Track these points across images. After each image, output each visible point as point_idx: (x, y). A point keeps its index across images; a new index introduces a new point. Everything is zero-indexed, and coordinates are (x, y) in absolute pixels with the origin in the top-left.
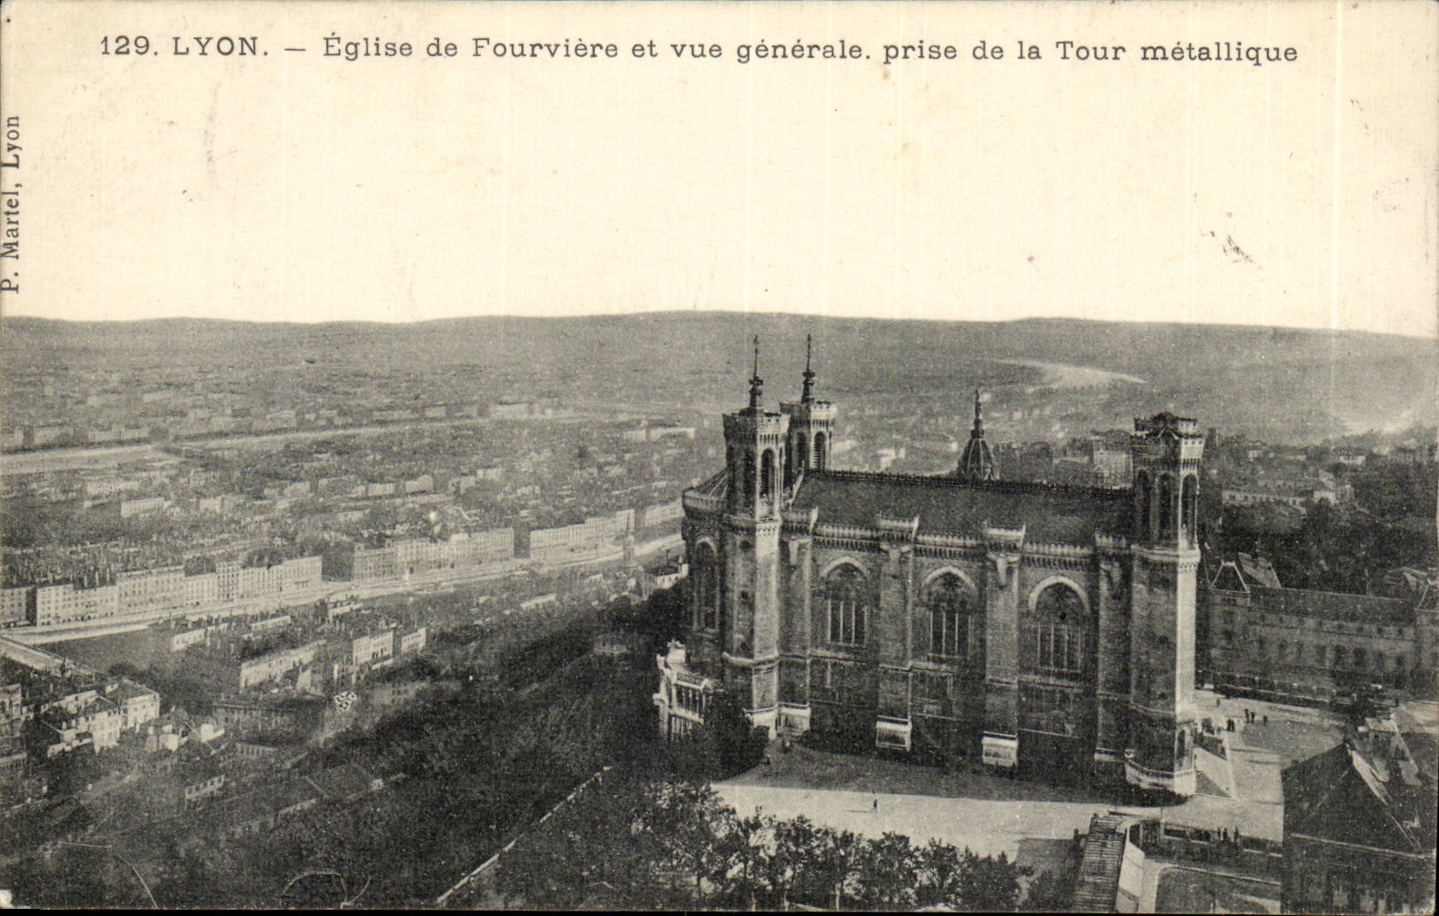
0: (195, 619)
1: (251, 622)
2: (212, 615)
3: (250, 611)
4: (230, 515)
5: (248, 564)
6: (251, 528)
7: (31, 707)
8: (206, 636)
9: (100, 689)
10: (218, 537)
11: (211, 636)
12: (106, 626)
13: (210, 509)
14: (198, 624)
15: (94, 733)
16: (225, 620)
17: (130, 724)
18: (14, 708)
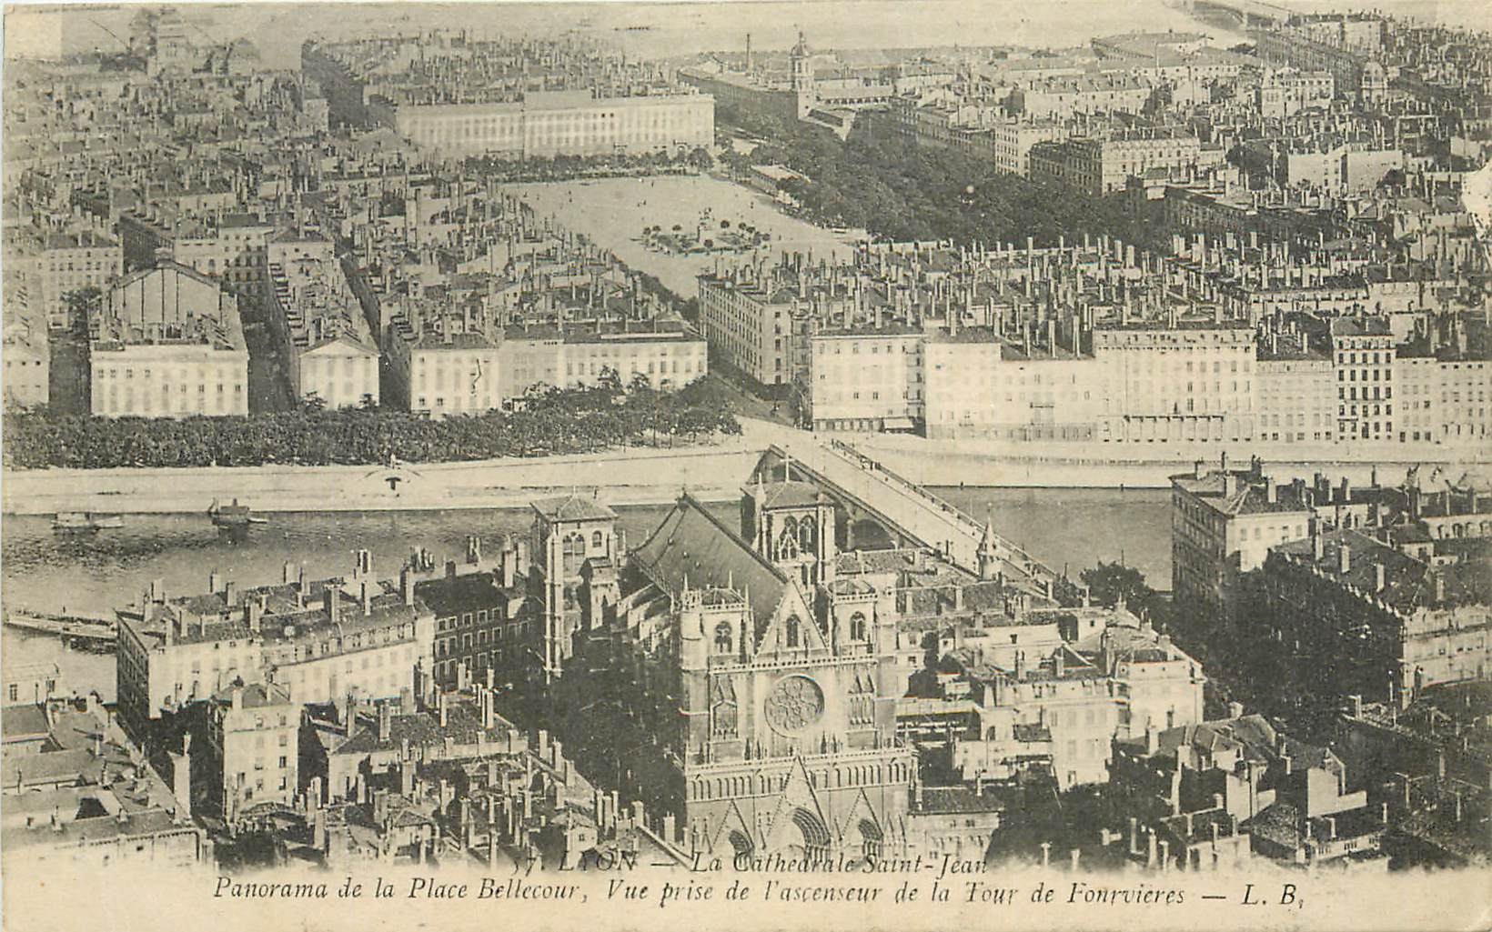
0: (1283, 477)
1: (1429, 512)
2: (1326, 473)
3: (1428, 484)
4: (1364, 205)
5: (1413, 349)
6: (1419, 251)
7: (919, 637)
8: (1312, 531)
9: (1068, 627)
10: (1336, 267)
11: (1327, 528)
12: (1075, 463)
13: (1316, 181)
14: (1291, 496)
15: (1054, 733)
16: (1360, 497)
17: (1137, 732)
18: (882, 632)
